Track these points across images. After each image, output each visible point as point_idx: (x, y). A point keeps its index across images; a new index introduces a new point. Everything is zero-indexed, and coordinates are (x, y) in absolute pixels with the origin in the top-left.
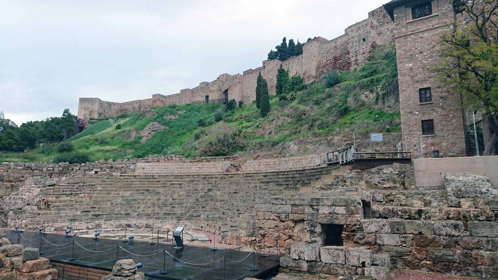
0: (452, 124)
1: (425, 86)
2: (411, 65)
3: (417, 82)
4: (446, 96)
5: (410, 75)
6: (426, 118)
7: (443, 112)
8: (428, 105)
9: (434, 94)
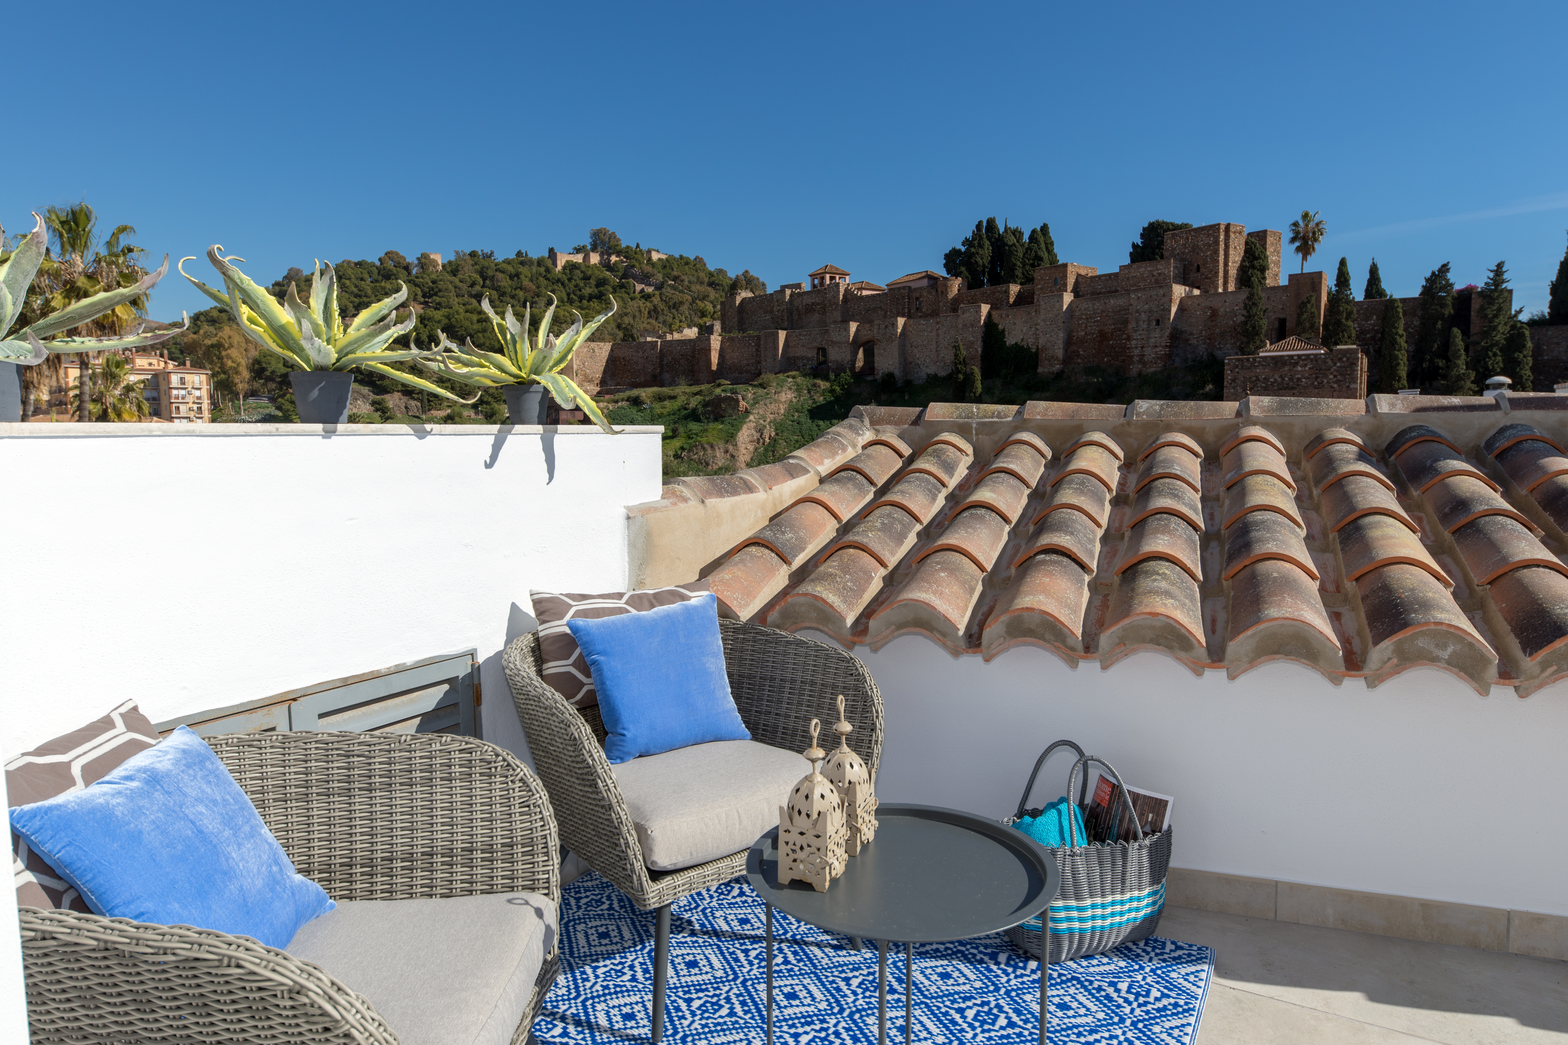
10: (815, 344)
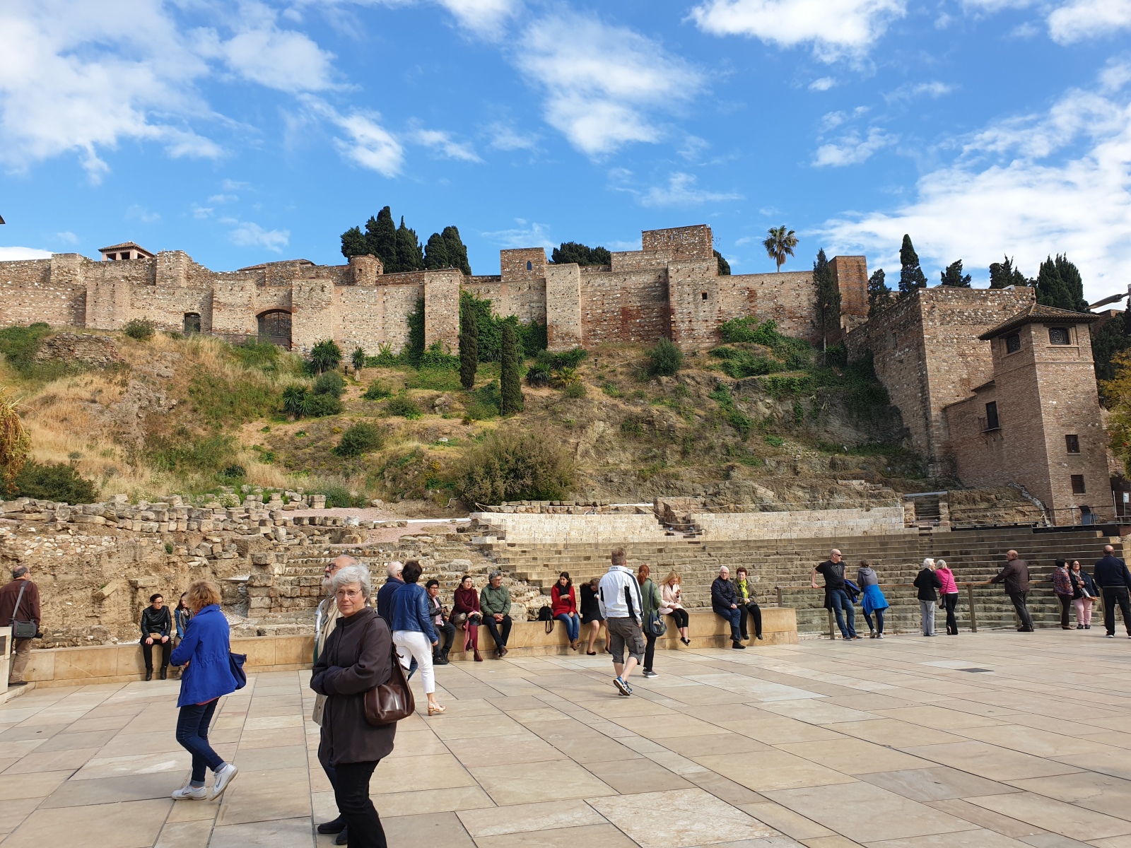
0: (1100, 484)
1: (1073, 432)
2: (1055, 403)
3: (1063, 426)
4: (1093, 449)
5: (1054, 416)
6: (1075, 472)
7: (1091, 468)
8: (1076, 457)
9: (1081, 444)
10: (180, 308)
